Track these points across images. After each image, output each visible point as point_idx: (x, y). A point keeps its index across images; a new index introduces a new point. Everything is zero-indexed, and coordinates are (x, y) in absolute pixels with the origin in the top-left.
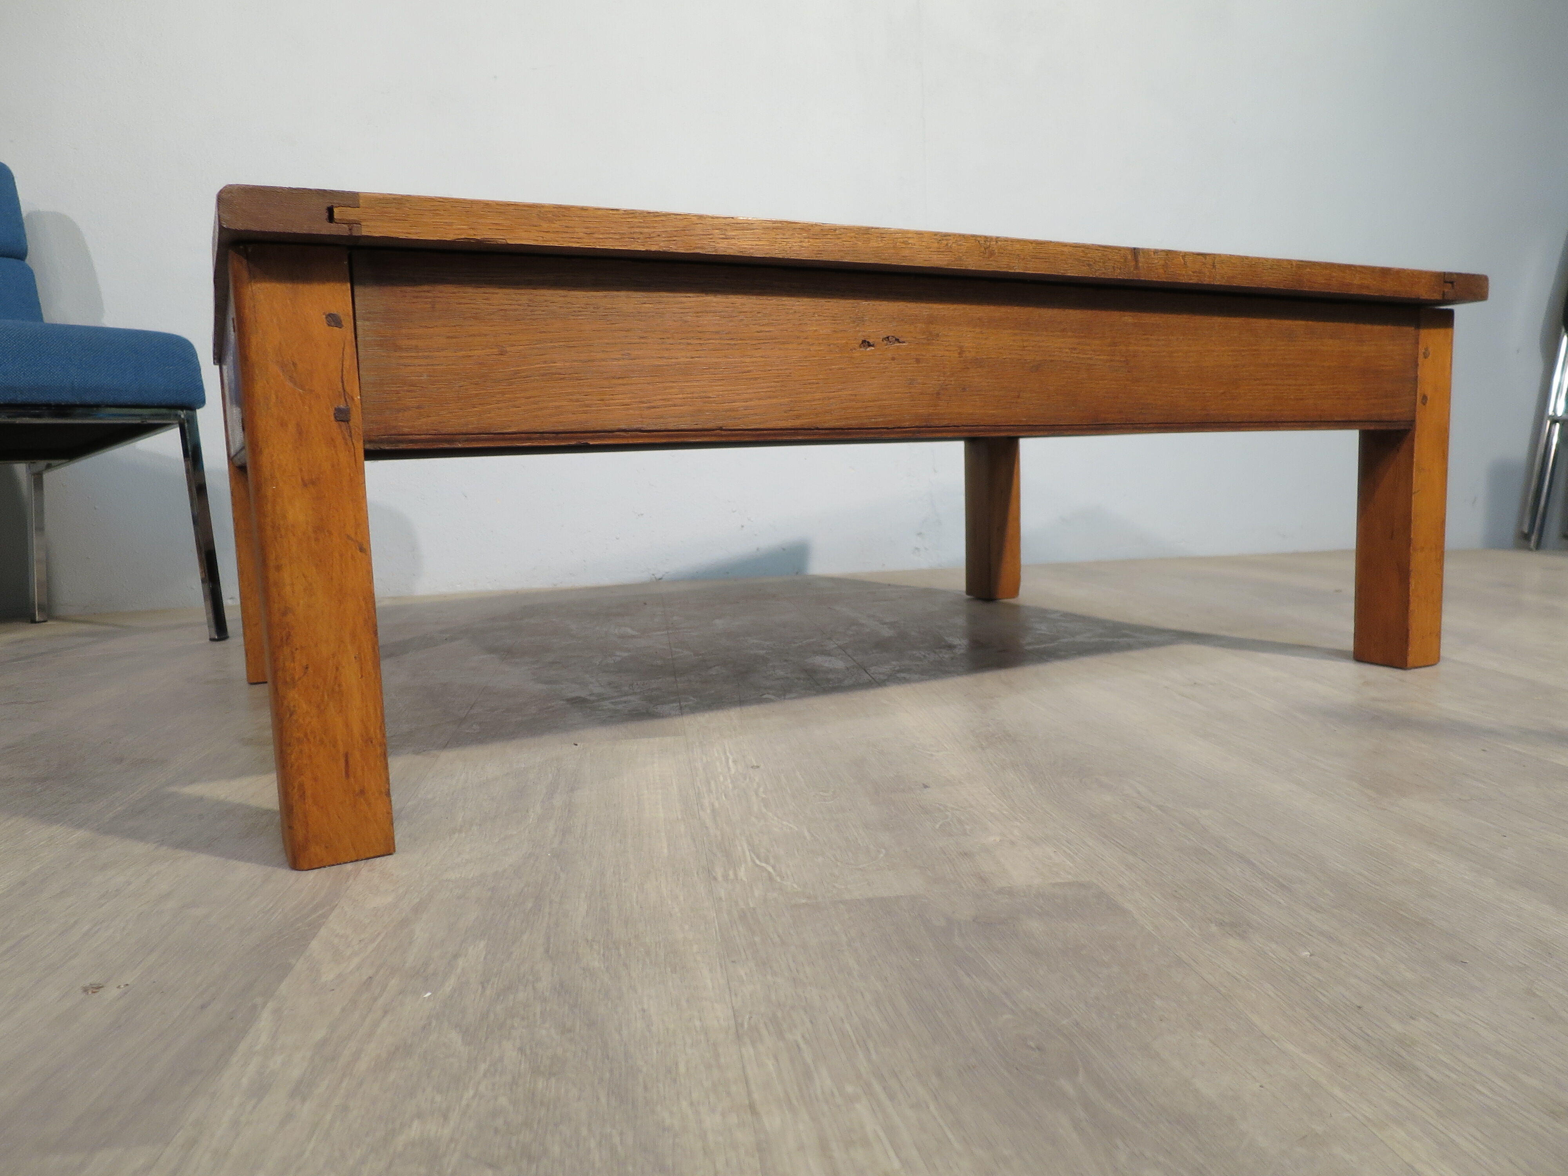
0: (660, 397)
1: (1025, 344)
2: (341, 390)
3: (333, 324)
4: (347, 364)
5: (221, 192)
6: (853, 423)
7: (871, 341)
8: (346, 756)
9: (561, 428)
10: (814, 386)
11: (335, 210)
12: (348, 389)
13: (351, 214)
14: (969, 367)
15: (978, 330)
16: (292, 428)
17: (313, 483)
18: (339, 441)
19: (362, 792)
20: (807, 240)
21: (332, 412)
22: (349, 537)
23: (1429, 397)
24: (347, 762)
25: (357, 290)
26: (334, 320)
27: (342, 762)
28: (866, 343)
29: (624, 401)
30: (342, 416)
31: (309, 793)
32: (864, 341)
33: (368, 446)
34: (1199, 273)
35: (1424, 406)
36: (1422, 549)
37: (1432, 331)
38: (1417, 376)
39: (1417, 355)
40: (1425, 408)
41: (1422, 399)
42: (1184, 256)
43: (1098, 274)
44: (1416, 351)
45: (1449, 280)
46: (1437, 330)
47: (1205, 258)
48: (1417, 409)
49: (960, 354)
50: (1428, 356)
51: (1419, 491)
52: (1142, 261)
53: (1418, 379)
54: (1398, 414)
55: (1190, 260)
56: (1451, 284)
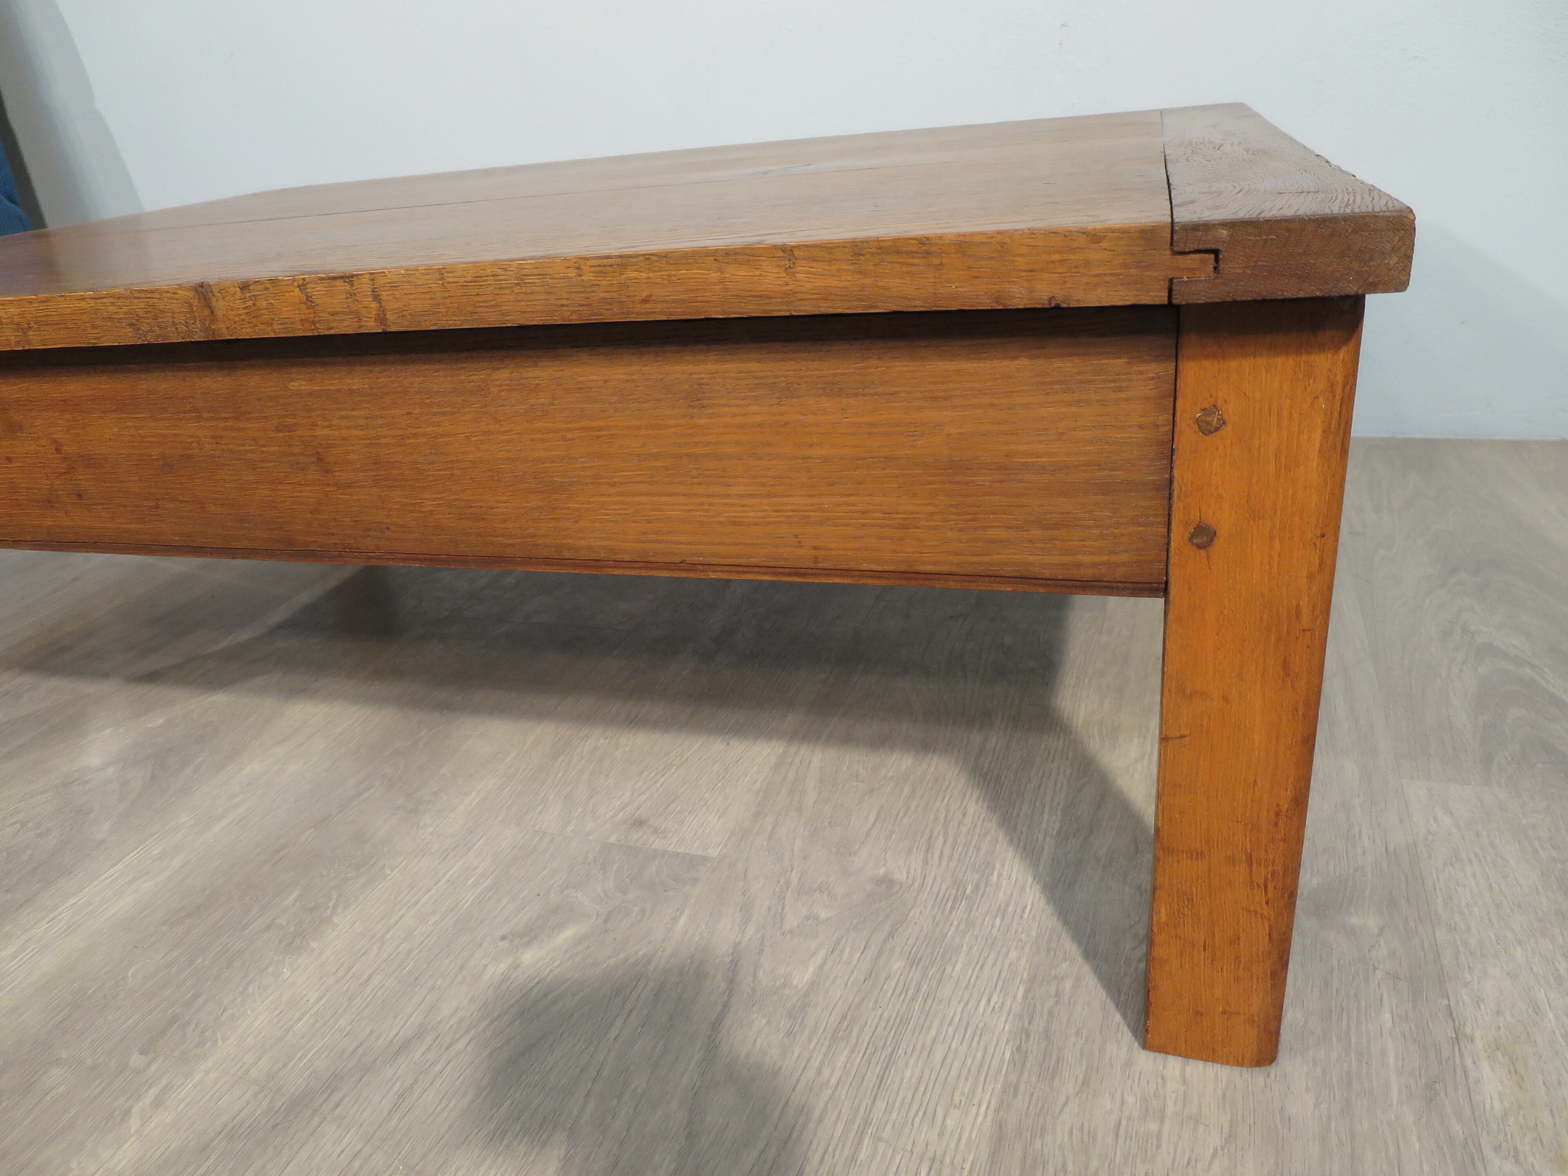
14: (75, 467)
15: (68, 416)
23: (1222, 535)
34: (344, 313)
35: (1203, 553)
36: (1197, 855)
37: (1234, 364)
38: (1171, 481)
39: (1169, 427)
40: (1208, 558)
41: (1193, 536)
42: (302, 286)
43: (150, 339)
44: (1166, 417)
45: (1196, 247)
46: (1261, 361)
47: (351, 283)
48: (1174, 558)
49: (58, 450)
50: (1217, 429)
51: (1182, 737)
52: (220, 306)
53: (1175, 484)
54: (1094, 565)
55: (318, 291)
56: (1212, 256)
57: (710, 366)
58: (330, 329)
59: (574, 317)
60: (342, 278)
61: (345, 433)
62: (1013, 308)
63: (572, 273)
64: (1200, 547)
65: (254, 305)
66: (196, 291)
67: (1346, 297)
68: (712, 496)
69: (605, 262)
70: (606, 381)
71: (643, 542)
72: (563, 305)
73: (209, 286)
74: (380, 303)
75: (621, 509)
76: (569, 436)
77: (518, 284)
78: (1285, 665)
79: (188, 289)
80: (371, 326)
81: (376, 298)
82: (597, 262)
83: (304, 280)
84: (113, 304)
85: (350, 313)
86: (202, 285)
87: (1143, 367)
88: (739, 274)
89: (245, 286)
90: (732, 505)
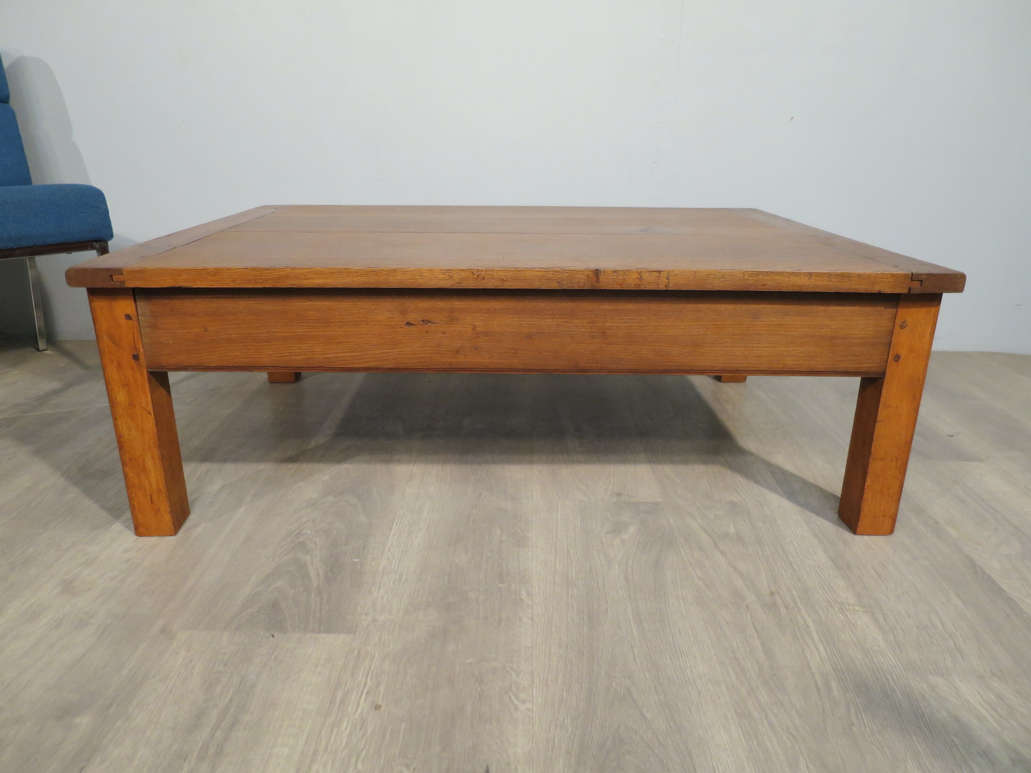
0: (288, 351)
1: (522, 323)
2: (134, 347)
3: (128, 319)
4: (136, 335)
5: (66, 272)
6: (402, 366)
7: (412, 323)
8: (151, 495)
9: (237, 365)
10: (376, 346)
11: (113, 277)
12: (137, 346)
13: (121, 278)
14: (480, 336)
15: (486, 315)
16: (115, 362)
17: (126, 385)
18: (135, 368)
19: (159, 510)
20: (356, 278)
21: (131, 356)
22: (144, 408)
23: (902, 357)
24: (151, 498)
25: (138, 303)
26: (128, 317)
27: (149, 497)
28: (409, 324)
29: (268, 353)
30: (136, 357)
31: (136, 507)
32: (407, 323)
33: (149, 370)
34: (653, 283)
35: (896, 363)
36: (882, 459)
37: (912, 309)
38: (891, 341)
39: (892, 327)
40: (898, 364)
41: (895, 358)
42: (640, 273)
43: (565, 287)
44: (892, 324)
45: (917, 279)
46: (918, 309)
47: (660, 273)
48: (888, 365)
49: (474, 329)
50: (905, 327)
51: (883, 420)
52: (602, 278)
53: (892, 343)
54: (866, 367)
55: (645, 276)
56: (920, 282)
57: (763, 306)
58: (646, 288)
59: (739, 289)
60: (656, 271)
61: (618, 324)
62: (862, 292)
63: (742, 275)
64: (896, 361)
65: (617, 278)
66: (594, 272)
67: (940, 294)
68: (753, 347)
69: (754, 273)
70: (726, 309)
71: (725, 363)
72: (735, 285)
73: (600, 271)
74: (669, 280)
75: (719, 352)
76: (708, 327)
77: (722, 278)
78: (914, 396)
79: (590, 271)
80: (662, 287)
81: (668, 279)
82: (751, 273)
83: (641, 271)
84: (553, 274)
85: (655, 283)
86: (597, 270)
87: (888, 310)
88: (794, 279)
89: (615, 272)
90: (759, 350)
